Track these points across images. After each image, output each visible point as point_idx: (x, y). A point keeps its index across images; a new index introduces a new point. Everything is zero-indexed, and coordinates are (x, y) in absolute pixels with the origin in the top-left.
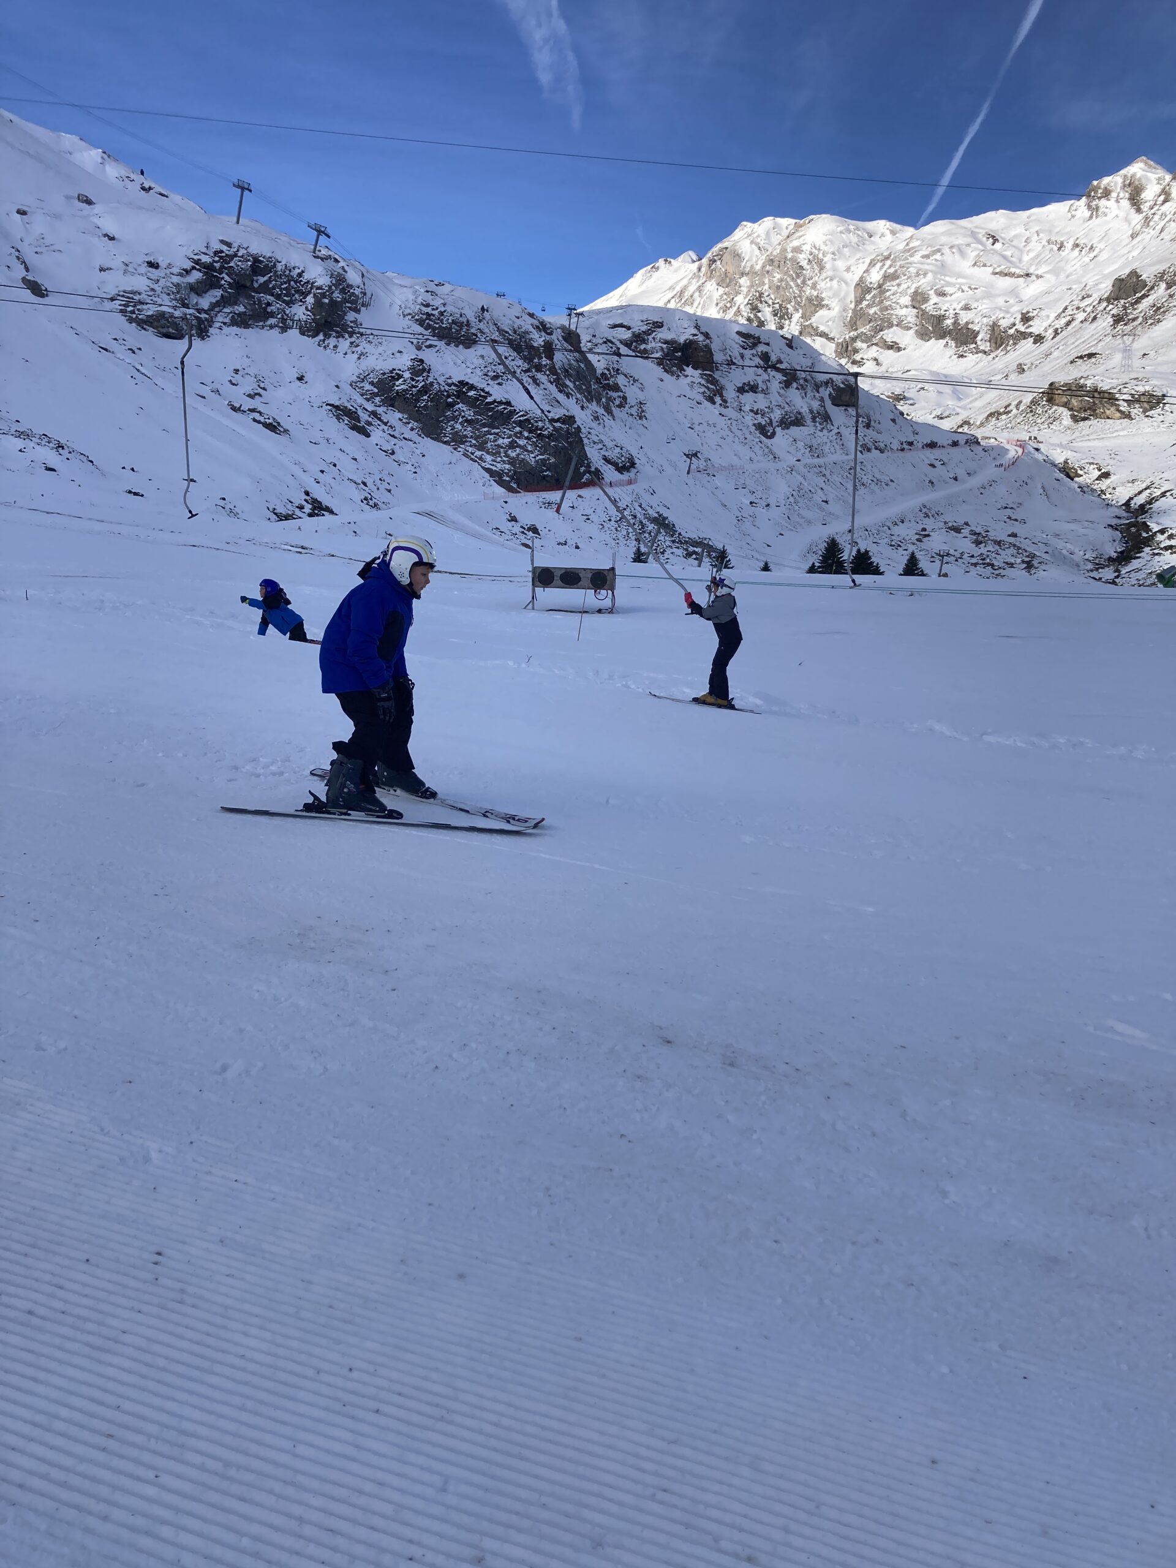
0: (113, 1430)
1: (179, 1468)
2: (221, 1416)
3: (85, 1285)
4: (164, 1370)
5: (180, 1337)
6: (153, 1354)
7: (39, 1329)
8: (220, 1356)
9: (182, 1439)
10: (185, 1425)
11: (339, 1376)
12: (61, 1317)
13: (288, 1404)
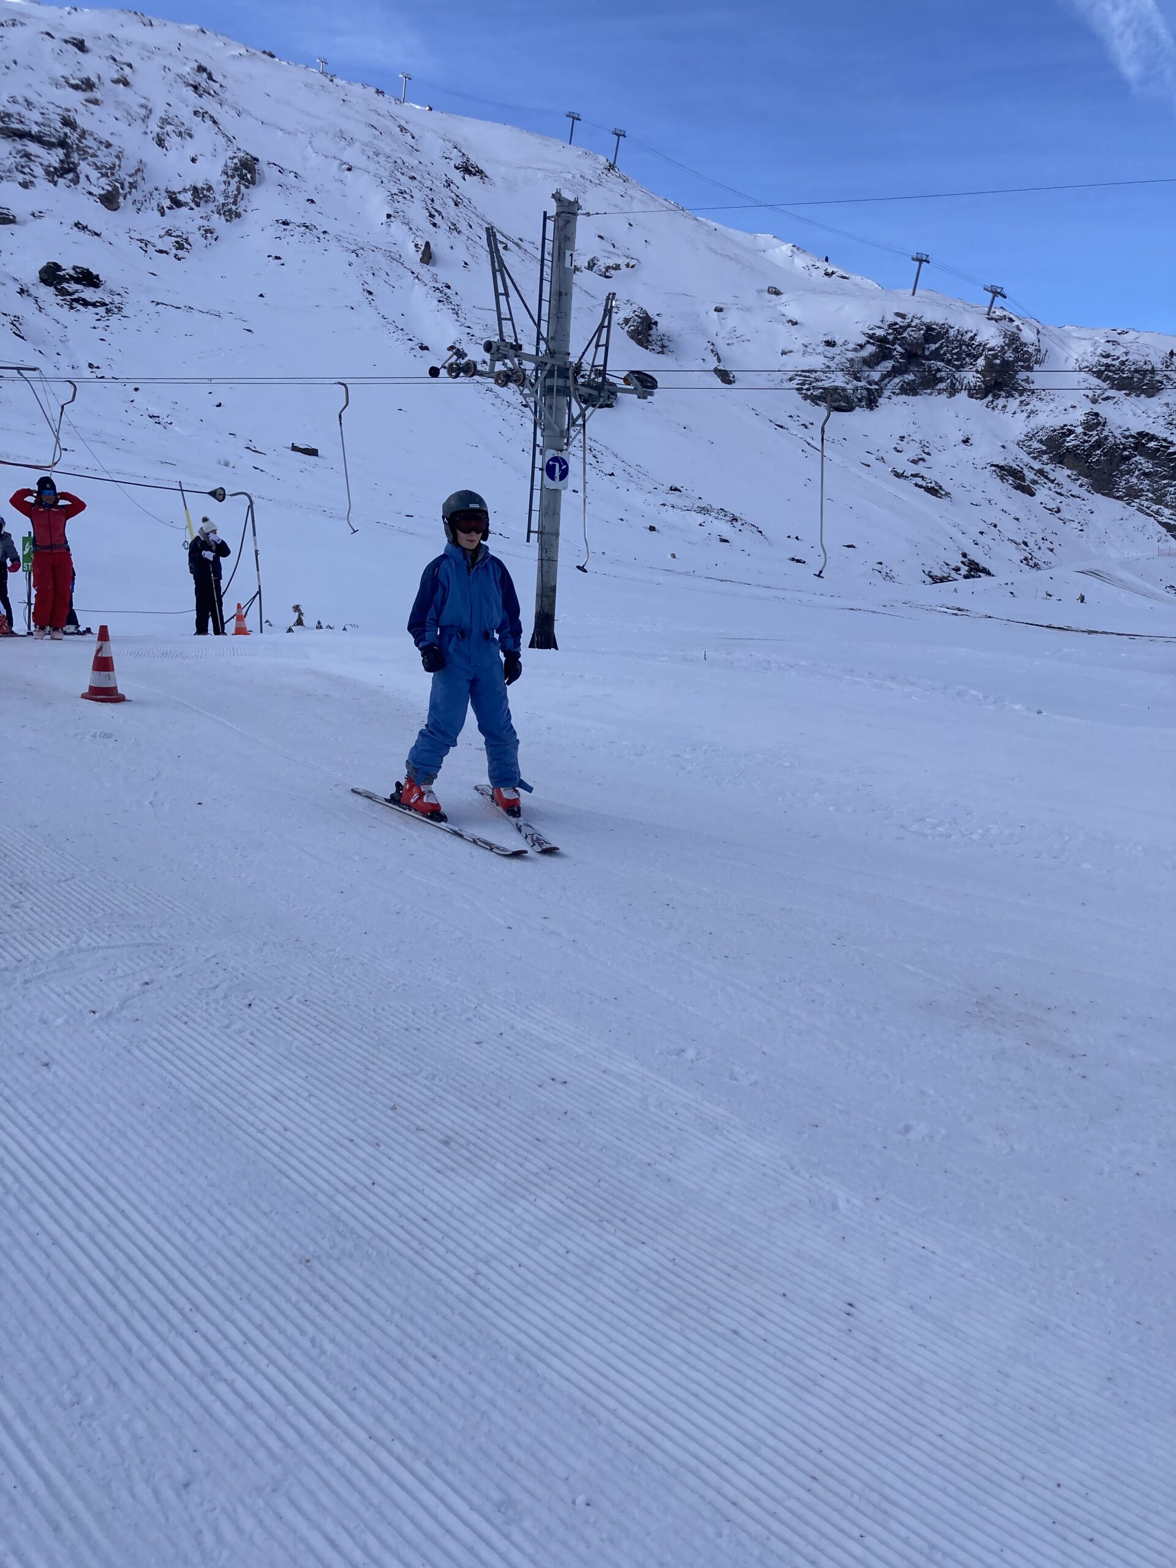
0: (817, 1473)
3: (783, 1318)
4: (862, 1425)
5: (879, 1398)
6: (851, 1406)
7: (744, 1351)
8: (918, 1429)
9: (885, 1505)
10: (887, 1491)
11: (1046, 1488)
12: (762, 1344)
13: (994, 1503)
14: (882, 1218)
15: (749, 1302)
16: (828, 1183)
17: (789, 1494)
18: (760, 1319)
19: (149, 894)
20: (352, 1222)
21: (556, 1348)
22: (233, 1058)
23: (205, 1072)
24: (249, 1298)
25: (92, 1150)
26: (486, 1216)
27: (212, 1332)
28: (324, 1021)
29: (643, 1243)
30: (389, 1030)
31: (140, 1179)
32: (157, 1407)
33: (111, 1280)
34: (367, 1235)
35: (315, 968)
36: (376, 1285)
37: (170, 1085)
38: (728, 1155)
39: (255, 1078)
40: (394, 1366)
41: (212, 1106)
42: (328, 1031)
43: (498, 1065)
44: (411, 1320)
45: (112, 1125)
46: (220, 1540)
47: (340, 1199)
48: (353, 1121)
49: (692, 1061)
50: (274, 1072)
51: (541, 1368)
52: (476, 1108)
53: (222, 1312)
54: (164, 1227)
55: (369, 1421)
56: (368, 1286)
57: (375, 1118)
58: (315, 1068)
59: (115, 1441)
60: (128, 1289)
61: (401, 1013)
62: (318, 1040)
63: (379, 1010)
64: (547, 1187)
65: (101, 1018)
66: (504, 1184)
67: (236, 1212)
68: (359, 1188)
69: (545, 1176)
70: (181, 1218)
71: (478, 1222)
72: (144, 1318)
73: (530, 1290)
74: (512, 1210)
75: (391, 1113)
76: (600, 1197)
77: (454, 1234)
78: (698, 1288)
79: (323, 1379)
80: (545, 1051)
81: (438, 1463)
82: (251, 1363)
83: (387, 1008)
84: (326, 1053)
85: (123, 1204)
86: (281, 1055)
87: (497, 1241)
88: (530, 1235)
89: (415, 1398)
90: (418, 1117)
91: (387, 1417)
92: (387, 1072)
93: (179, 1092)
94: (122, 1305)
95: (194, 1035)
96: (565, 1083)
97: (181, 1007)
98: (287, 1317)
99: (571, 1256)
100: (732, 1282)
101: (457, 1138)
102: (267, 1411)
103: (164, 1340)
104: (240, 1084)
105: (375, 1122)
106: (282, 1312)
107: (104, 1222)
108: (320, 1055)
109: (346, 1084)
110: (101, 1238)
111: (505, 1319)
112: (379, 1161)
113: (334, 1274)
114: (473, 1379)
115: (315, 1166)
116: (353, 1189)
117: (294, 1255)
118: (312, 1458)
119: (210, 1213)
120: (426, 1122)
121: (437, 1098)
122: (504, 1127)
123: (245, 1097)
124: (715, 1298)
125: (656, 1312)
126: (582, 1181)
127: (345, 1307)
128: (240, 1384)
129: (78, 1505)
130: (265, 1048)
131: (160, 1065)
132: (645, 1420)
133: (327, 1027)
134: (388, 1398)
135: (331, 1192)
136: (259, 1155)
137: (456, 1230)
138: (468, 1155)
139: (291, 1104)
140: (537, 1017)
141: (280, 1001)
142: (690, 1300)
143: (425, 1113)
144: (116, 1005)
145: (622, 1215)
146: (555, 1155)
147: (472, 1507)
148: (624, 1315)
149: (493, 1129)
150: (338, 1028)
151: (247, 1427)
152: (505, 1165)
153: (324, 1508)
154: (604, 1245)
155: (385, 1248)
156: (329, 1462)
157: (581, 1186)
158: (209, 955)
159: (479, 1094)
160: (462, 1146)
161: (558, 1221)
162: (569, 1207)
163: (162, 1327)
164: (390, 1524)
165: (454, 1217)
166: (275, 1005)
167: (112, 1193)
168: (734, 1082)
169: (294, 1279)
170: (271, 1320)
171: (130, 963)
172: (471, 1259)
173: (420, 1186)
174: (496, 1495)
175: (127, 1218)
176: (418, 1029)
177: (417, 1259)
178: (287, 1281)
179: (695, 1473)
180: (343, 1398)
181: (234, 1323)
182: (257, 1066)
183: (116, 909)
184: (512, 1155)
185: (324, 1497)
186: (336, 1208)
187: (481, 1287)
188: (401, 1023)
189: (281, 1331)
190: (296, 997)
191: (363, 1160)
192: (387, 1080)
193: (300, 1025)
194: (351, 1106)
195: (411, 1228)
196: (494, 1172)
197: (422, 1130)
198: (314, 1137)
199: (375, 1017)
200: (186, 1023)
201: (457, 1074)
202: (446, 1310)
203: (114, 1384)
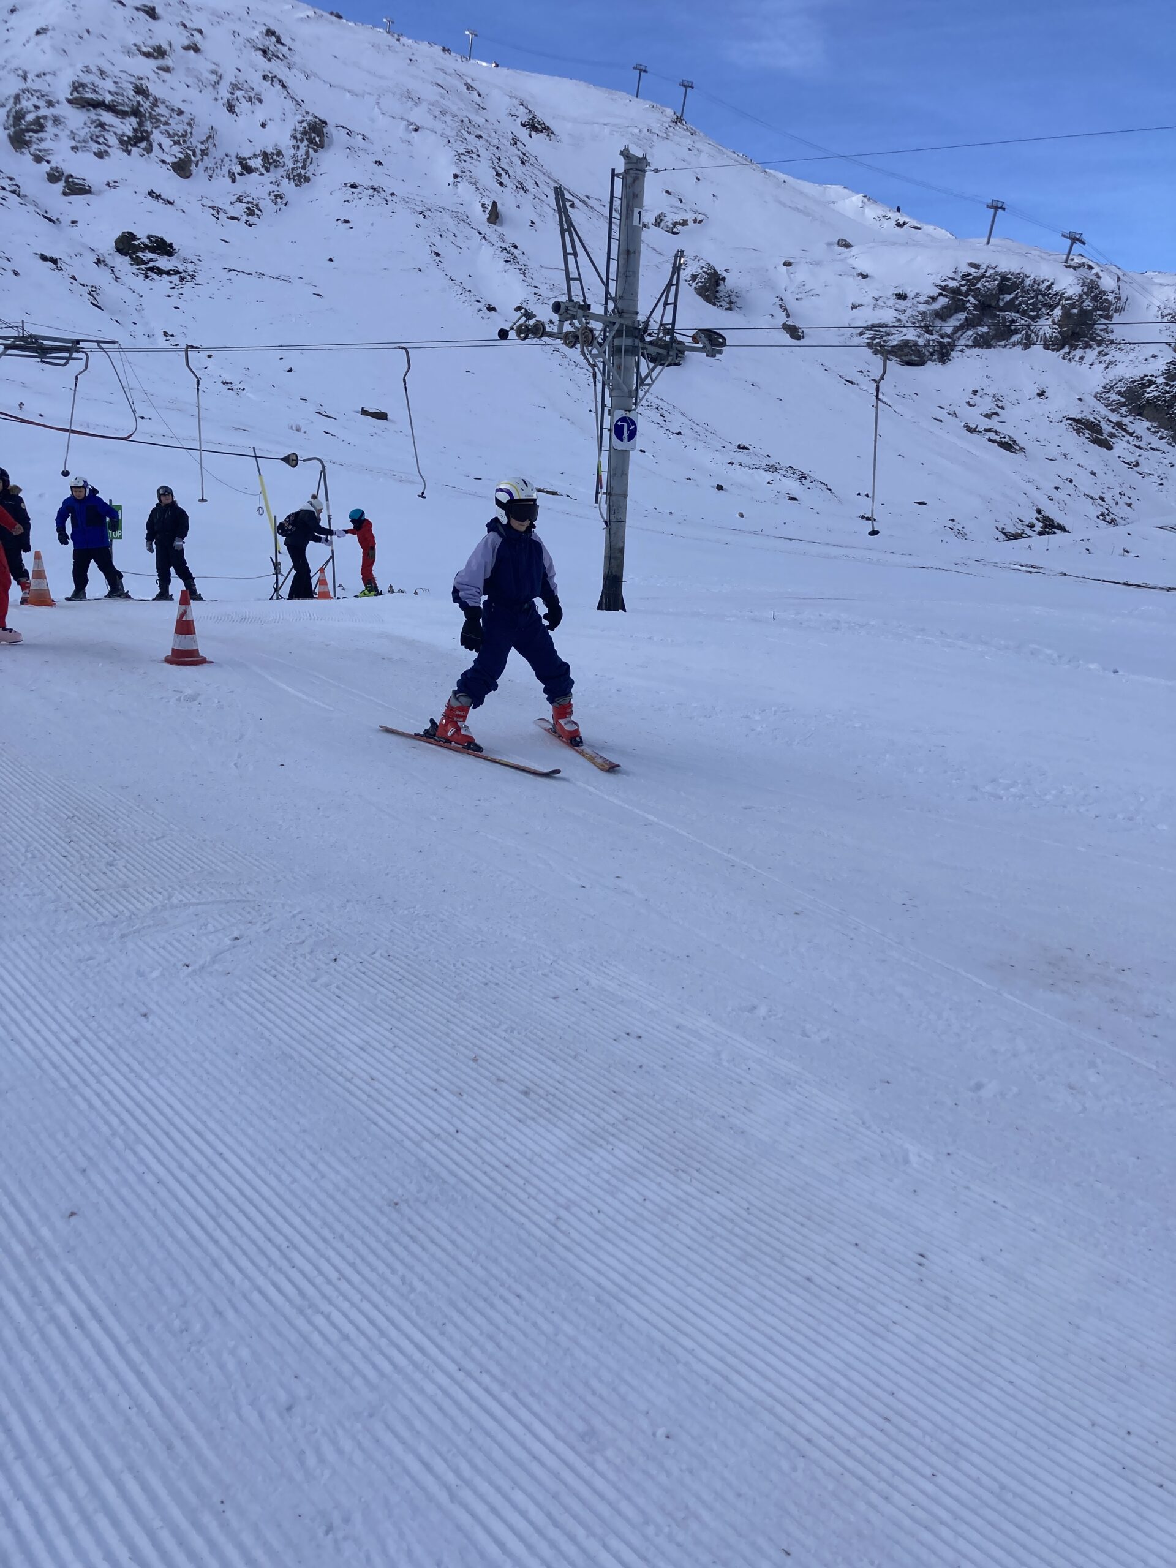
0: (890, 1414)
1: (956, 1474)
2: (993, 1436)
3: (856, 1267)
4: (934, 1371)
5: (950, 1345)
6: (923, 1352)
7: (817, 1297)
8: (989, 1375)
9: (957, 1446)
10: (958, 1433)
11: (1116, 1435)
12: (836, 1291)
13: (1064, 1448)
14: (953, 1173)
15: (822, 1250)
16: (900, 1138)
17: (863, 1434)
18: (833, 1267)
19: (236, 852)
20: (437, 1168)
21: (635, 1290)
22: (320, 1010)
23: (294, 1024)
24: (341, 1237)
25: (190, 1097)
26: (566, 1164)
27: (308, 1268)
28: (406, 975)
29: (718, 1192)
30: (468, 984)
31: (236, 1124)
32: (259, 1334)
33: (213, 1218)
34: (452, 1180)
35: (397, 924)
36: (461, 1227)
37: (262, 1035)
38: (801, 1109)
39: (341, 1029)
40: (481, 1304)
41: (301, 1055)
42: (411, 984)
43: (573, 1019)
44: (495, 1261)
45: (208, 1073)
46: (322, 1460)
47: (426, 1145)
48: (437, 1072)
49: (764, 1018)
50: (360, 1024)
51: (620, 1308)
52: (554, 1061)
53: (316, 1250)
54: (261, 1171)
55: (457, 1354)
56: (454, 1228)
57: (457, 1068)
58: (399, 1020)
59: (222, 1367)
60: (229, 1226)
61: (480, 968)
62: (402, 994)
63: (459, 965)
64: (623, 1137)
65: (194, 971)
66: (582, 1134)
67: (327, 1156)
68: (444, 1135)
69: (621, 1127)
70: (275, 1160)
71: (558, 1169)
72: (245, 1253)
73: (610, 1235)
74: (591, 1159)
75: (471, 1063)
76: (674, 1147)
77: (536, 1181)
78: (771, 1236)
79: (413, 1314)
80: (619, 1006)
81: (524, 1394)
82: (346, 1298)
83: (466, 963)
84: (409, 1006)
85: (222, 1148)
86: (367, 1008)
87: (576, 1188)
88: (608, 1182)
89: (501, 1335)
90: (499, 1068)
91: (475, 1351)
92: (468, 1024)
93: (270, 1042)
94: (224, 1241)
95: (284, 988)
96: (640, 1037)
97: (269, 961)
98: (378, 1256)
99: (648, 1204)
100: (805, 1231)
101: (536, 1088)
102: (362, 1342)
103: (265, 1275)
104: (328, 1034)
105: (458, 1072)
106: (374, 1253)
107: (205, 1164)
108: (404, 1008)
109: (429, 1035)
110: (201, 1178)
111: (586, 1262)
112: (461, 1110)
113: (422, 1217)
114: (556, 1318)
115: (401, 1113)
116: (438, 1136)
117: (383, 1198)
118: (406, 1387)
119: (303, 1157)
120: (506, 1073)
121: (516, 1051)
122: (581, 1079)
123: (332, 1047)
124: (788, 1246)
125: (731, 1259)
126: (657, 1131)
127: (433, 1248)
128: (336, 1316)
129: (190, 1427)
130: (351, 1001)
131: (252, 1016)
132: (721, 1360)
133: (410, 981)
134: (475, 1333)
135: (417, 1138)
136: (350, 1103)
137: (537, 1177)
138: (547, 1105)
139: (376, 1054)
140: (612, 974)
141: (363, 955)
142: (764, 1247)
143: (506, 1064)
144: (208, 958)
145: (698, 1166)
146: (631, 1106)
147: (558, 1437)
148: (700, 1261)
149: (570, 1080)
150: (420, 982)
151: (345, 1357)
152: (584, 1115)
153: (418, 1433)
154: (680, 1194)
155: (469, 1193)
156: (422, 1391)
157: (656, 1136)
158: (295, 912)
159: (556, 1047)
160: (541, 1097)
161: (635, 1170)
162: (646, 1157)
163: (263, 1263)
164: (480, 1449)
165: (535, 1164)
166: (360, 960)
167: (211, 1137)
168: (806, 1038)
169: (384, 1220)
170: (363, 1259)
171: (220, 919)
172: (551, 1204)
173: (502, 1134)
174: (580, 1426)
175: (226, 1160)
176: (497, 984)
177: (500, 1203)
178: (377, 1223)
179: (771, 1411)
180: (434, 1333)
181: (328, 1260)
182: (344, 1018)
183: (206, 867)
184: (590, 1107)
185: (419, 1424)
186: (422, 1155)
187: (562, 1232)
188: (480, 978)
189: (373, 1269)
190: (379, 951)
191: (447, 1109)
192: (469, 1033)
193: (384, 979)
194: (435, 1057)
195: (494, 1174)
196: (573, 1122)
197: (503, 1081)
198: (399, 1085)
199: (455, 972)
200: (275, 976)
201: (535, 1028)
202: (529, 1253)
203: (219, 1313)
